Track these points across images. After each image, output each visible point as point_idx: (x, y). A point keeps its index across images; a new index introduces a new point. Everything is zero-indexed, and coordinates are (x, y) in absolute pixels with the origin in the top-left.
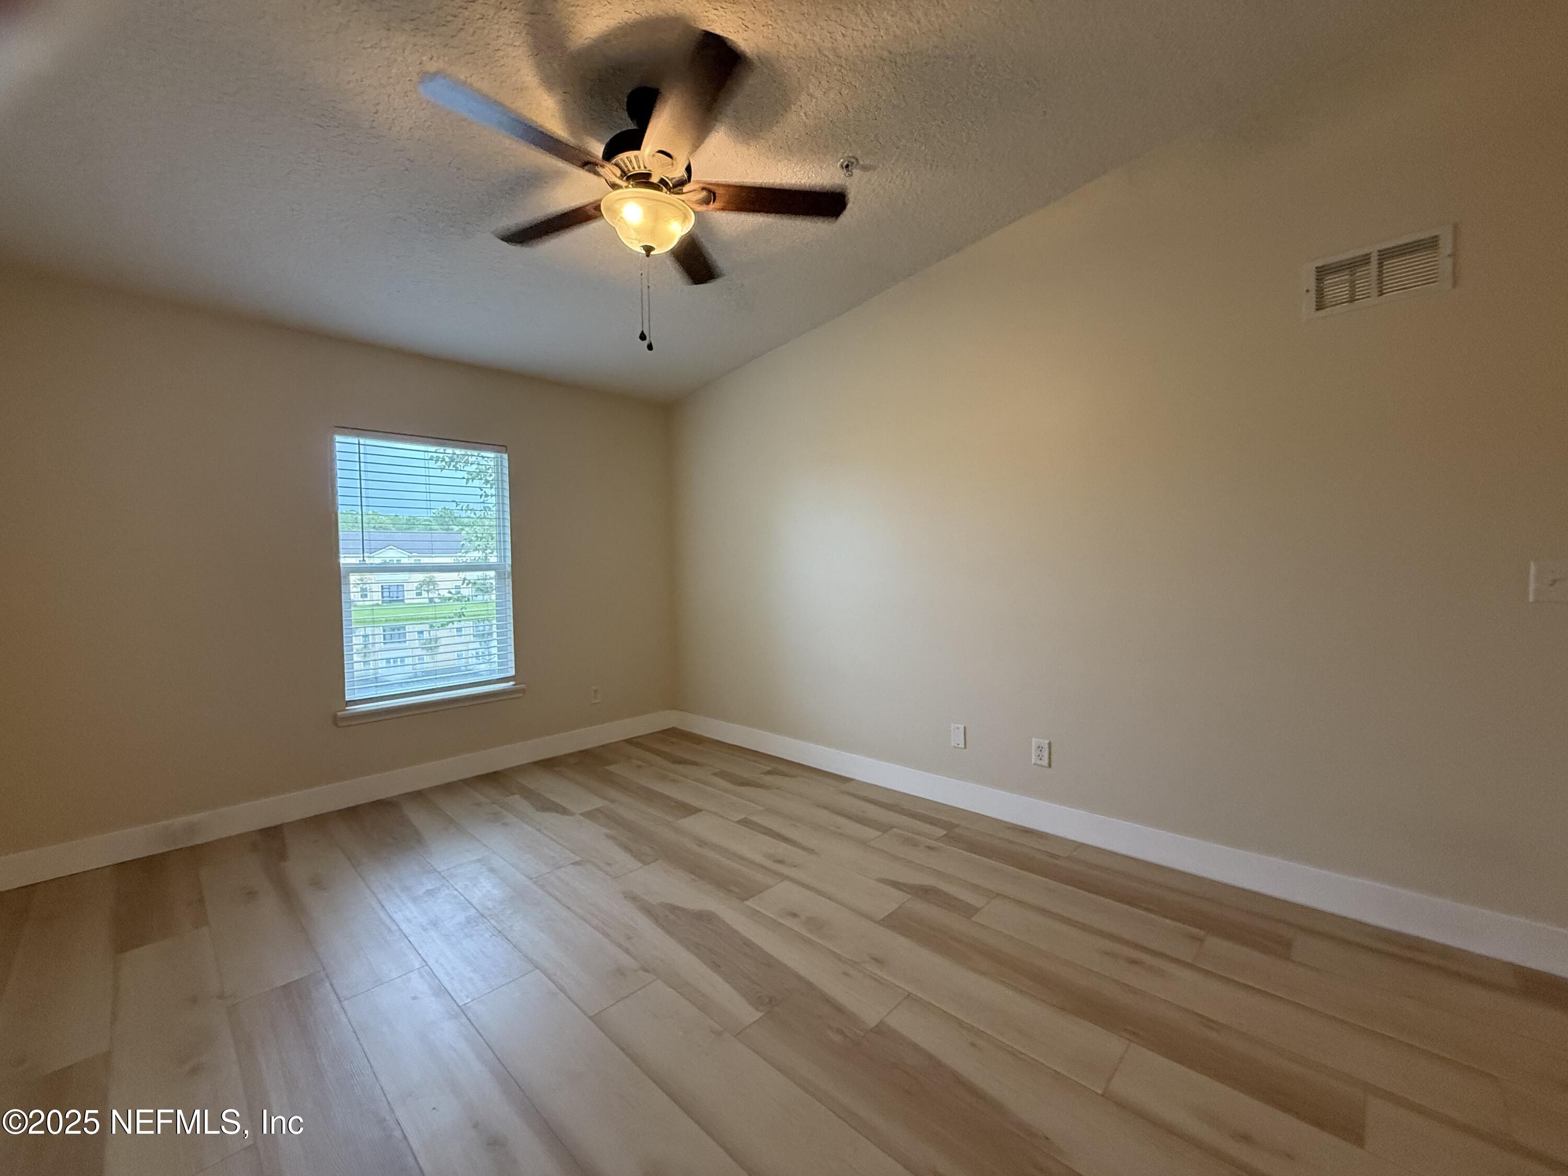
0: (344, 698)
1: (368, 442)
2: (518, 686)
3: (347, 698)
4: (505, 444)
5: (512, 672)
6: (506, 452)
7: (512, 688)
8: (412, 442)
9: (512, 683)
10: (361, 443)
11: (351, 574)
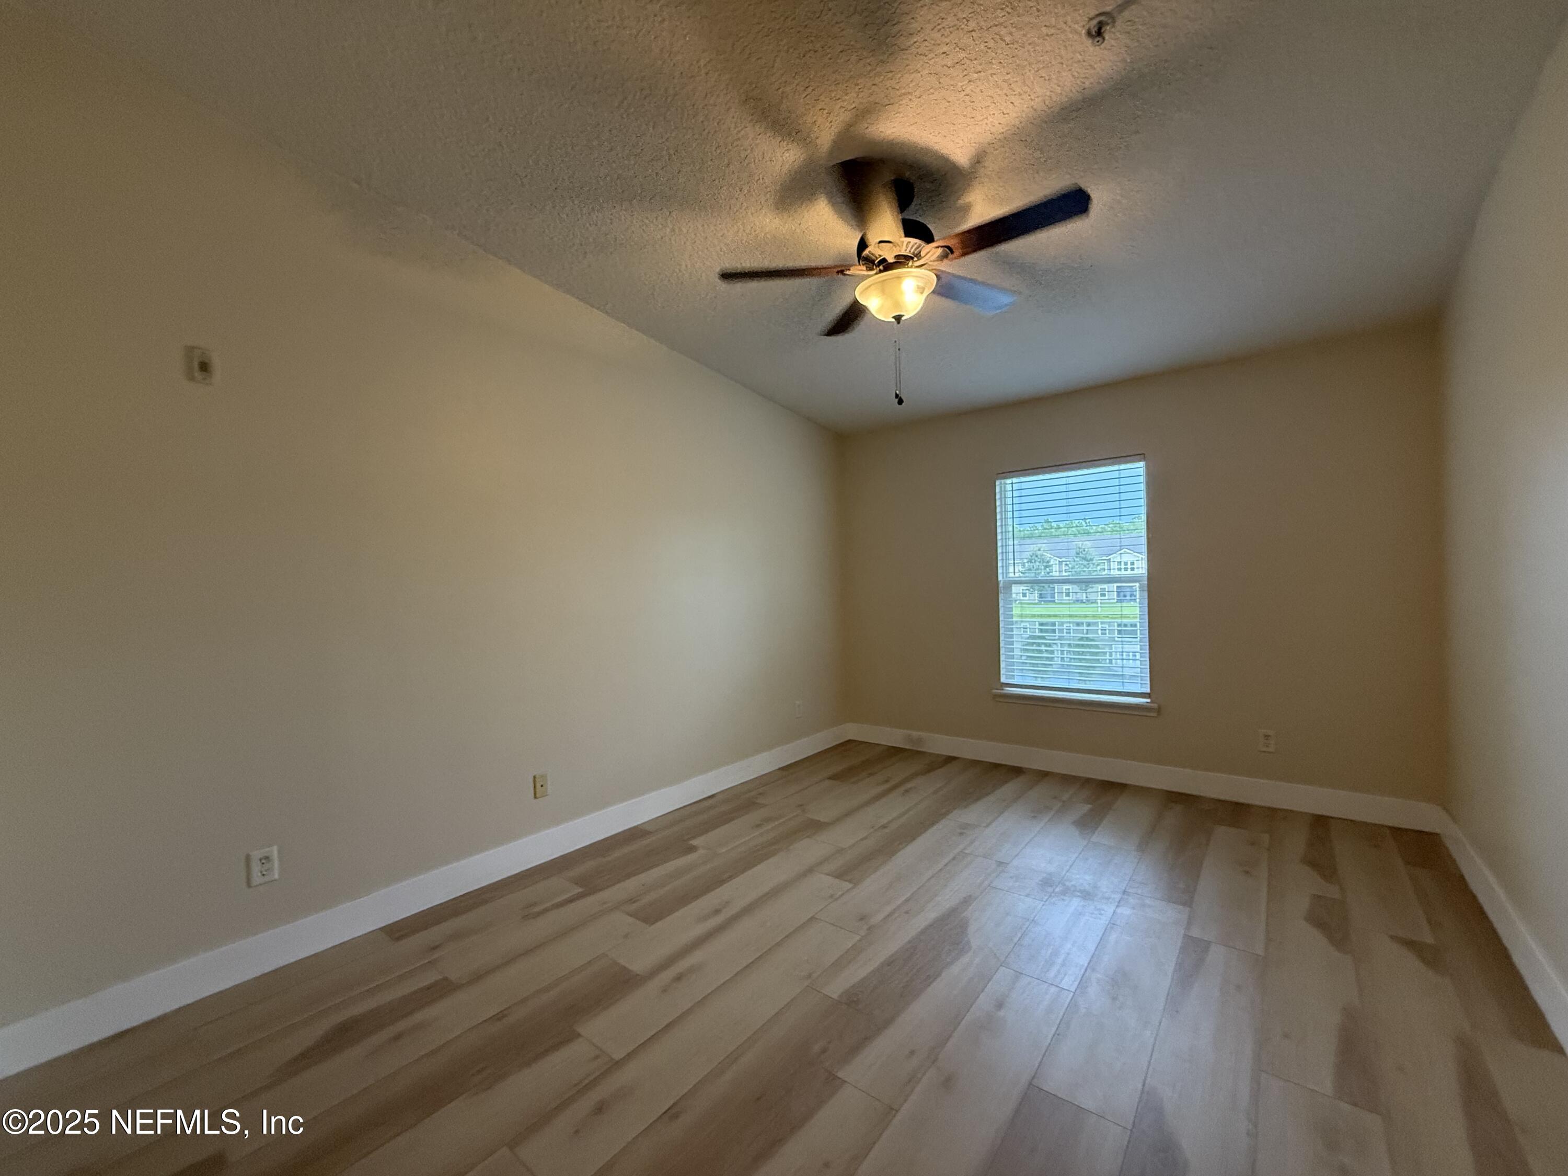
0: (1000, 679)
1: (1023, 479)
2: (1152, 705)
3: (1003, 680)
4: (1143, 452)
5: (1148, 690)
6: (1144, 459)
7: (1146, 706)
8: (1050, 472)
9: (1149, 700)
10: (1014, 482)
11: (1013, 585)
